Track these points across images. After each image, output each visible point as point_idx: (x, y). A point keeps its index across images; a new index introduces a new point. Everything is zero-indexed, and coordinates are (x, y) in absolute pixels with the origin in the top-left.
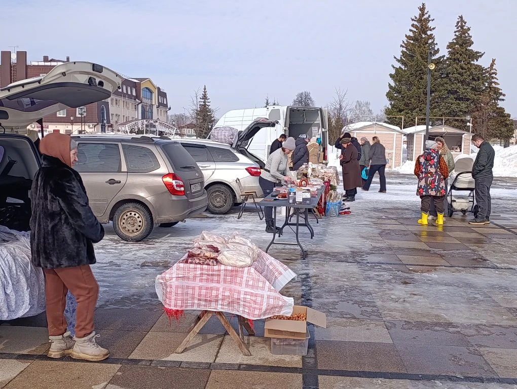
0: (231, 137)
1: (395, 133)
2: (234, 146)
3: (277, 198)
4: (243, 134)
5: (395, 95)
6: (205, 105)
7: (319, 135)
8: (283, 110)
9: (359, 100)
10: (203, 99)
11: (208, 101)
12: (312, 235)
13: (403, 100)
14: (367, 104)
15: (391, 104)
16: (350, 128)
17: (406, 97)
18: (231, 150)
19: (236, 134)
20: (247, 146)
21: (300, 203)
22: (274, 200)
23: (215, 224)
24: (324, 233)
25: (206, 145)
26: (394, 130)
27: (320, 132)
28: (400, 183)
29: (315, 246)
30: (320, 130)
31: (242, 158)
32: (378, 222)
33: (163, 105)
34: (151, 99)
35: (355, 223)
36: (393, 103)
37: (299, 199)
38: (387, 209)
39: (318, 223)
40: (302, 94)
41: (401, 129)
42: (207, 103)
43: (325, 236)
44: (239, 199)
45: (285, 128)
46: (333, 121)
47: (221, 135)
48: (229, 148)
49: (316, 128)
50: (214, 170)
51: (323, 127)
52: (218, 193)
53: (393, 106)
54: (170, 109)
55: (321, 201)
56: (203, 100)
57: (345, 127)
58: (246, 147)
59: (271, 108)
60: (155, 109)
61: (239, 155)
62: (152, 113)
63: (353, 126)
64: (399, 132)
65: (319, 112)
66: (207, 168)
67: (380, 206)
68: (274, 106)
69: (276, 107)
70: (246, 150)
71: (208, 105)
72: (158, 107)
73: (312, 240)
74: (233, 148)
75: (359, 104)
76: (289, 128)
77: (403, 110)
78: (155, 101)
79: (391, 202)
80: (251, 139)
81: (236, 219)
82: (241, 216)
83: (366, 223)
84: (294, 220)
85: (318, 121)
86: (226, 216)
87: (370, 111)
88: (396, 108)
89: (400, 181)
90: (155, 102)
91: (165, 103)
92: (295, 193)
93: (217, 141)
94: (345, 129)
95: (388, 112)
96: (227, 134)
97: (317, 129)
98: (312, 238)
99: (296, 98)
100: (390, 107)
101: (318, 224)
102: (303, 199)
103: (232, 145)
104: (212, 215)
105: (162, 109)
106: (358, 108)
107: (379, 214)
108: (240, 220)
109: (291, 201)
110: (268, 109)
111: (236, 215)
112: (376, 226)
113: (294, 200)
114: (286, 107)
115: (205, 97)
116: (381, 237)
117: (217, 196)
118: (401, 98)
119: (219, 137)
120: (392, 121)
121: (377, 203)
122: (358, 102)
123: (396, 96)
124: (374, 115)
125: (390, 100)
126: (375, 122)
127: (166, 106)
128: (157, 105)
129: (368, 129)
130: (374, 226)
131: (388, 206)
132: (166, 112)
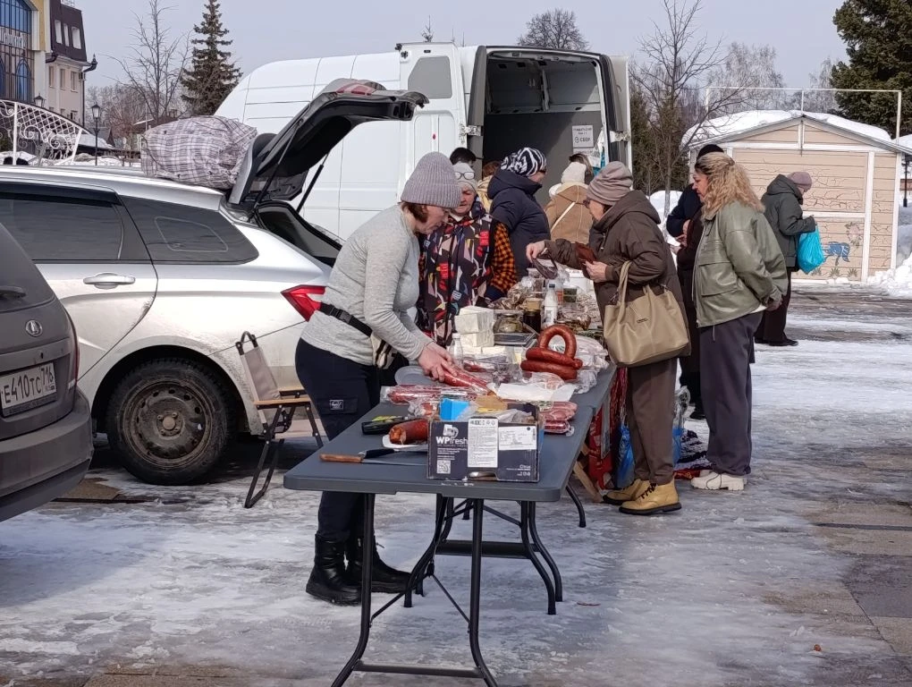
0: (228, 159)
1: (872, 151)
2: (236, 198)
3: (386, 442)
4: (273, 150)
5: (867, 19)
6: (212, 54)
7: (597, 154)
8: (462, 62)
9: (739, 43)
10: (205, 31)
11: (225, 38)
12: (555, 596)
13: (893, 38)
14: (765, 54)
15: (851, 52)
16: (712, 131)
17: (903, 27)
18: (224, 212)
19: (247, 147)
20: (300, 197)
21: (489, 474)
22: (371, 455)
23: (136, 535)
24: (608, 581)
25: (120, 193)
26: (868, 141)
27: (600, 145)
28: (897, 336)
29: (563, 657)
30: (602, 141)
31: (271, 249)
32: (835, 517)
33: (70, 54)
34: (28, 32)
35: (740, 522)
36: (857, 48)
37: (483, 457)
38: (866, 450)
39: (582, 524)
40: (546, 18)
41: (893, 137)
42: (220, 47)
43: (612, 593)
44: (257, 419)
45: (467, 130)
46: (653, 111)
47: (183, 152)
48: (213, 206)
49: (588, 131)
50: (147, 300)
51: (612, 125)
52: (165, 395)
53: (858, 58)
54: (93, 66)
55: (599, 432)
56: (206, 37)
57: (692, 130)
58: (295, 203)
59: (416, 53)
60: (40, 66)
61: (259, 238)
62: (30, 77)
63: (721, 127)
64: (888, 148)
65: (598, 70)
66: (120, 289)
67: (834, 438)
68: (427, 47)
69: (437, 51)
70: (296, 213)
71: (222, 54)
72: (51, 59)
73: (551, 623)
74: (235, 207)
75: (739, 57)
76: (484, 130)
77: (893, 73)
78: (40, 38)
79: (876, 421)
80: (313, 171)
81: (238, 507)
82: (261, 494)
83: (782, 521)
84: (460, 530)
85: (596, 103)
86: (202, 492)
87: (775, 78)
88: (869, 66)
89: (898, 329)
90: (42, 43)
91: (77, 45)
92: (463, 429)
93: (165, 174)
94: (695, 136)
95: (841, 77)
96: (206, 148)
97: (590, 134)
98: (552, 611)
99: (527, 31)
100: (847, 60)
101: (584, 533)
102: (503, 456)
103: (228, 192)
104: (138, 490)
105: (66, 65)
106: (735, 66)
107: (834, 476)
108: (253, 512)
109: (443, 466)
110: (405, 55)
111: (239, 488)
112: (826, 540)
113: (460, 459)
114: (476, 48)
115: (211, 25)
116: (857, 596)
117: (163, 407)
118: (887, 32)
119: (175, 160)
120: (854, 108)
121: (821, 424)
122: (735, 47)
123: (868, 25)
124: (790, 91)
125: (847, 37)
126: (799, 113)
127: (80, 55)
128: (49, 50)
129: (774, 136)
130: (818, 541)
131: (867, 437)
132: (81, 76)
